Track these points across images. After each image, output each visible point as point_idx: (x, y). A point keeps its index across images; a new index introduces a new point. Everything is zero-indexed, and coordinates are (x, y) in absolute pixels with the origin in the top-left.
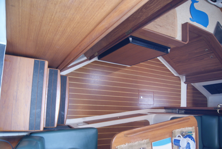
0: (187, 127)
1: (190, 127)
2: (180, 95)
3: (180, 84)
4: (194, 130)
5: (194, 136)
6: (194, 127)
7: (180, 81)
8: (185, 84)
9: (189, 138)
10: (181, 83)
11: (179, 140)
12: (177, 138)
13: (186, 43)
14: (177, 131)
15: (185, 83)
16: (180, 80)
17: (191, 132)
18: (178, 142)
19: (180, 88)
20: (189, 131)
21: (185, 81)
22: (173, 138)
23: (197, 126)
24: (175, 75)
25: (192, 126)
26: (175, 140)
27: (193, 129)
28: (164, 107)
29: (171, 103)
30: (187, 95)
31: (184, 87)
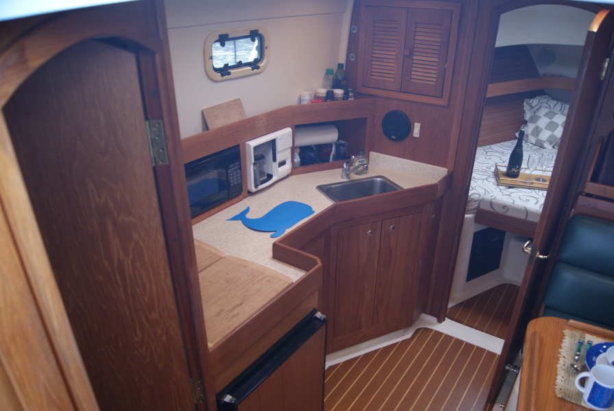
0: (560, 350)
1: (561, 342)
2: (469, 347)
3: (439, 334)
4: (578, 334)
5: (596, 340)
6: (567, 332)
7: (431, 330)
8: (443, 323)
9: (597, 356)
10: (436, 332)
11: (596, 385)
12: (586, 392)
13: (319, 264)
14: (562, 384)
15: (440, 321)
16: (428, 330)
17: (581, 344)
18: (602, 393)
19: (448, 338)
20: (575, 348)
21: (435, 320)
22: (583, 405)
23: (565, 320)
24: (408, 336)
25: (562, 336)
26: (589, 400)
27: (572, 336)
28: (488, 402)
29: (485, 378)
30: (476, 328)
31: (450, 328)
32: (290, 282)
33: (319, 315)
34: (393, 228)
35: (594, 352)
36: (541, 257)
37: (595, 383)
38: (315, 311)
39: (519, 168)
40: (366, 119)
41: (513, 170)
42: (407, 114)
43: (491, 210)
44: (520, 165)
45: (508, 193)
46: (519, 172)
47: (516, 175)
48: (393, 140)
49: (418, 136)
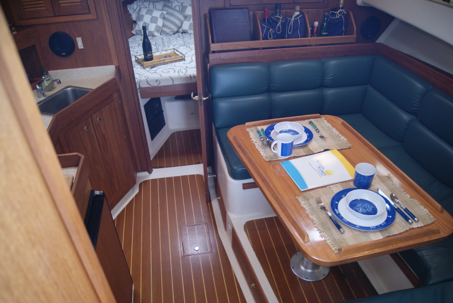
0: (252, 140)
1: (249, 136)
2: (177, 178)
3: (154, 181)
4: (253, 128)
5: (265, 127)
6: (248, 130)
7: (149, 181)
8: (153, 173)
9: (272, 130)
10: (152, 180)
11: (283, 145)
12: (278, 151)
14: (265, 155)
15: (150, 172)
16: (146, 182)
17: (258, 132)
18: (286, 147)
19: (162, 180)
20: (258, 135)
21: (146, 173)
22: (280, 159)
23: (242, 125)
24: (137, 191)
25: (248, 133)
26: (282, 155)
27: (252, 131)
29: (197, 191)
30: (174, 166)
31: (158, 174)
32: (72, 176)
33: (97, 193)
34: (100, 119)
35: (267, 133)
36: (204, 99)
37: (282, 144)
38: (92, 192)
39: (152, 53)
40: (34, 46)
41: (148, 55)
42: (67, 33)
43: (149, 86)
44: (151, 51)
45: (154, 71)
46: (152, 55)
47: (151, 59)
48: (64, 56)
49: (82, 47)
